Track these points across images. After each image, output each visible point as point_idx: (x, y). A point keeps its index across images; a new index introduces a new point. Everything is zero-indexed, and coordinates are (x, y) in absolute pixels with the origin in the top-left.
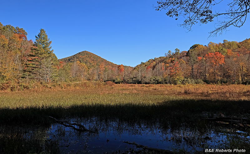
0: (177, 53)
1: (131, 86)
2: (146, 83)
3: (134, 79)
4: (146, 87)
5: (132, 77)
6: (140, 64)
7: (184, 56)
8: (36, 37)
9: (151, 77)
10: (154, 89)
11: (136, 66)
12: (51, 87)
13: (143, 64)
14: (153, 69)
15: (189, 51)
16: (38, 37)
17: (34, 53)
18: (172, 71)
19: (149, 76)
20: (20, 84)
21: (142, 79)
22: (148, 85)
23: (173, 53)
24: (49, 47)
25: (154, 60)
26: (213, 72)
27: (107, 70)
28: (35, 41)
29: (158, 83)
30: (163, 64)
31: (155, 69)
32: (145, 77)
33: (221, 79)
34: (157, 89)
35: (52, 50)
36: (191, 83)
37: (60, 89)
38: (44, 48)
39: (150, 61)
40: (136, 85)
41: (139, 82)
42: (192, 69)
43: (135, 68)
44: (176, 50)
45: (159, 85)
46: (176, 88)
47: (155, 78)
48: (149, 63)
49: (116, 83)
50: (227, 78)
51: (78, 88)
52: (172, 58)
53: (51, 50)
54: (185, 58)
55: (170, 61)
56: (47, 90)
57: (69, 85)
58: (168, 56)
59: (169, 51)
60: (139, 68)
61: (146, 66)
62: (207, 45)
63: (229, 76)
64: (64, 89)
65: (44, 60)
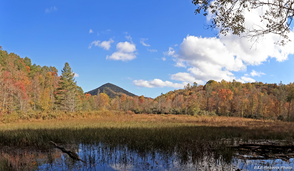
0: (195, 86)
1: (151, 115)
2: (165, 114)
3: (154, 110)
4: (165, 116)
5: (152, 107)
6: (160, 95)
7: (201, 90)
8: (62, 71)
9: (170, 107)
10: (173, 118)
11: (157, 97)
12: (74, 115)
13: (164, 95)
14: (173, 101)
15: (205, 85)
16: (63, 71)
17: (61, 86)
18: (190, 102)
19: (169, 106)
20: (49, 114)
21: (161, 110)
22: (166, 115)
23: (192, 86)
24: (73, 79)
25: (174, 92)
26: (224, 106)
27: (128, 100)
28: (61, 75)
29: (177, 113)
30: (182, 95)
31: (174, 100)
32: (164, 108)
33: (229, 112)
34: (176, 118)
35: (76, 82)
36: (206, 115)
37: (82, 118)
38: (69, 81)
39: (170, 93)
40: (156, 115)
41: (159, 113)
42: (208, 102)
43: (155, 100)
44: (195, 83)
45: (178, 115)
46: (193, 118)
47: (174, 109)
48: (169, 95)
49: (137, 113)
50: (233, 112)
51: (98, 117)
52: (191, 91)
53: (74, 82)
54: (202, 91)
55: (188, 93)
56: (70, 118)
57: (90, 114)
58: (187, 89)
59: (189, 84)
60: (159, 99)
61: (166, 97)
62: (220, 82)
63: (235, 111)
64: (85, 118)
65: (69, 92)
